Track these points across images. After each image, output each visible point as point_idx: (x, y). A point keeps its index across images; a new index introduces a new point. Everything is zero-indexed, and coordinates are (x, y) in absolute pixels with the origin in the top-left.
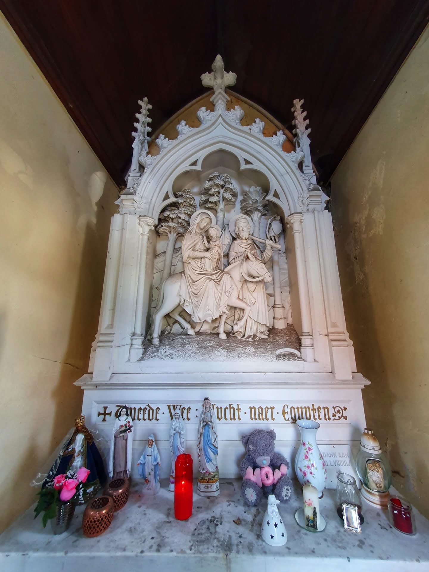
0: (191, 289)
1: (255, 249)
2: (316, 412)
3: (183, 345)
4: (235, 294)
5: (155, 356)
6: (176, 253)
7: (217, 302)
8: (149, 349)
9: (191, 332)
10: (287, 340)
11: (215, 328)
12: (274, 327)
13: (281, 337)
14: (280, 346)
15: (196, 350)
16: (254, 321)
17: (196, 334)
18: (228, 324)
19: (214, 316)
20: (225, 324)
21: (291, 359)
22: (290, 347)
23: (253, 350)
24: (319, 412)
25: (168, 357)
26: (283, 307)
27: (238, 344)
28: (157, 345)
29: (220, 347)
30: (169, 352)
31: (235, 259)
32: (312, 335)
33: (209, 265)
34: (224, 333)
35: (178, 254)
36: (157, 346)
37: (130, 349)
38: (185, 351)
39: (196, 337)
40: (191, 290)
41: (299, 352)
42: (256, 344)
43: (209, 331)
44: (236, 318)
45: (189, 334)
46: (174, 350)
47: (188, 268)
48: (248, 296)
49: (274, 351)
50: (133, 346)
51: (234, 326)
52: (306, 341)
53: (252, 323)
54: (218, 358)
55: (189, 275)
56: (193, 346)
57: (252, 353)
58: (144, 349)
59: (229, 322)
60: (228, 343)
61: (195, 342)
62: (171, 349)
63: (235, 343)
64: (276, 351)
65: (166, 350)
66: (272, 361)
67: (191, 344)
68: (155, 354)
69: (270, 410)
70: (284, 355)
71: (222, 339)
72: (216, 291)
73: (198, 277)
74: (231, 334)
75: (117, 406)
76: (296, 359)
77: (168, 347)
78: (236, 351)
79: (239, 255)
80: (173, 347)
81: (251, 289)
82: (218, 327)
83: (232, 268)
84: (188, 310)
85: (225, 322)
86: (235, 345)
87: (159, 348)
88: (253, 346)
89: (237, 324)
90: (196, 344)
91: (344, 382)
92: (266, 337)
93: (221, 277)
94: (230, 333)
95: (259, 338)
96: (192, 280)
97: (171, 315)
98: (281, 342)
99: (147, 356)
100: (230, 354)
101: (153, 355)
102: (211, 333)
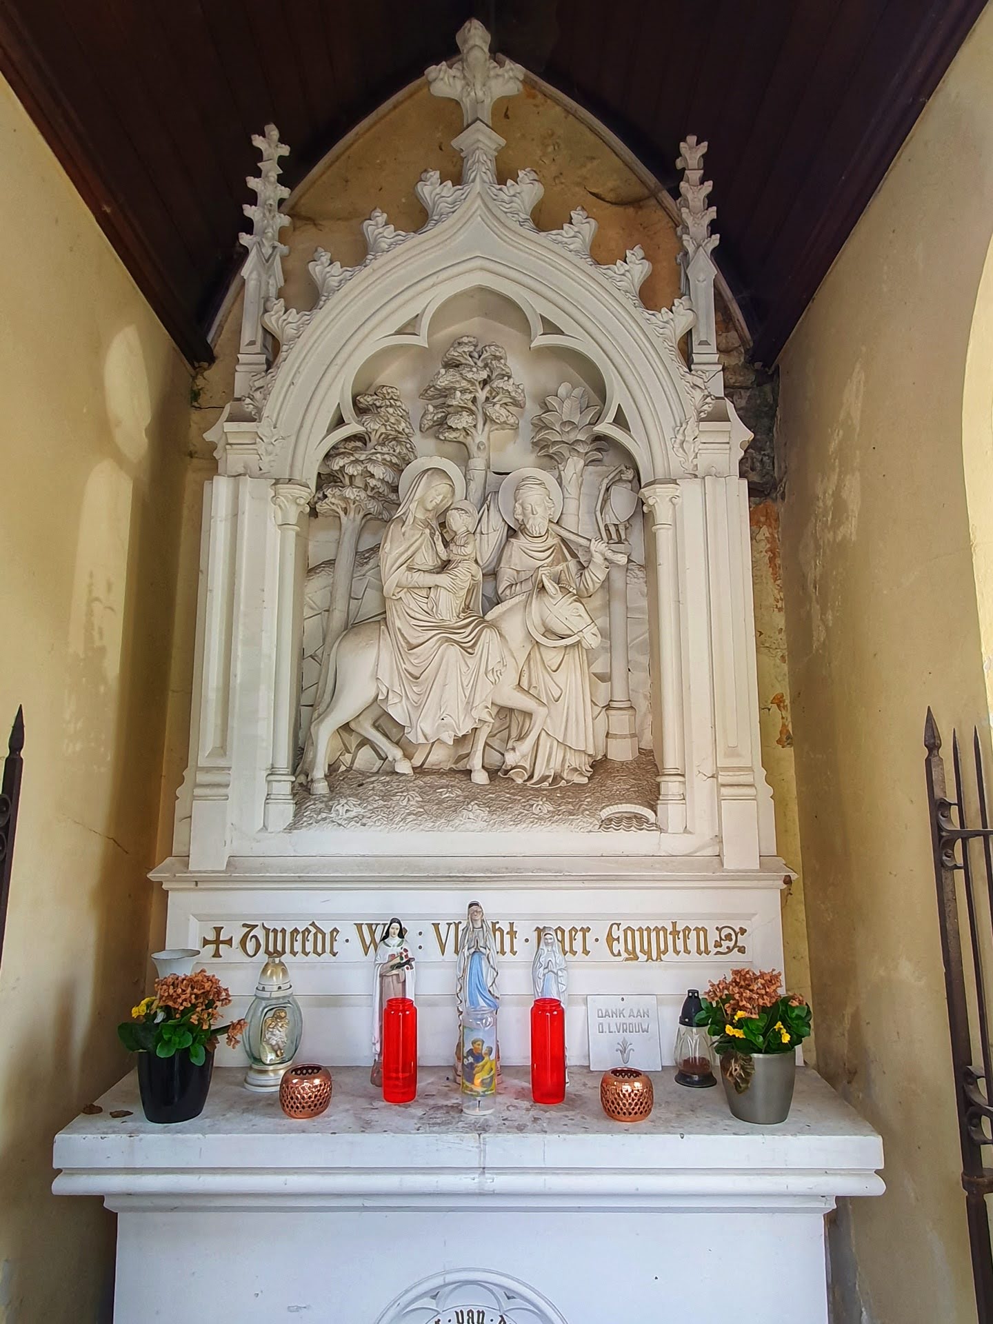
0: (404, 663)
1: (566, 560)
2: (679, 939)
3: (386, 796)
4: (510, 677)
5: (324, 819)
6: (362, 565)
7: (467, 696)
8: (308, 804)
9: (404, 767)
10: (632, 786)
11: (460, 759)
12: (606, 757)
13: (620, 779)
14: (613, 799)
15: (418, 807)
16: (555, 743)
17: (414, 773)
18: (493, 748)
19: (459, 730)
20: (487, 747)
21: (632, 828)
22: (635, 801)
23: (548, 807)
24: (686, 938)
25: (353, 823)
26: (632, 707)
27: (514, 796)
28: (324, 797)
29: (472, 801)
30: (355, 811)
31: (514, 586)
32: (683, 775)
33: (448, 605)
34: (482, 770)
35: (368, 567)
36: (325, 799)
37: (266, 804)
38: (391, 809)
39: (415, 779)
40: (404, 666)
41: (653, 813)
42: (558, 795)
43: (447, 766)
44: (514, 734)
45: (398, 773)
46: (366, 807)
47: (397, 611)
48: (544, 679)
49: (596, 810)
50: (272, 797)
51: (506, 754)
52: (670, 787)
53: (551, 747)
54: (468, 825)
55: (399, 629)
56: (410, 798)
57: (546, 814)
58: (296, 803)
59: (496, 743)
60: (491, 793)
61: (414, 790)
62: (359, 805)
63: (508, 793)
64: (600, 811)
65: (346, 807)
66: (591, 831)
67: (405, 794)
68: (324, 815)
69: (580, 935)
70: (619, 821)
71: (477, 784)
72: (464, 669)
73: (421, 634)
74: (499, 773)
75: (245, 925)
76: (644, 827)
77: (352, 800)
78: (509, 810)
79: (523, 576)
80: (363, 800)
81: (549, 663)
82: (468, 755)
83: (504, 613)
84: (397, 712)
85: (486, 744)
86: (510, 798)
87: (330, 803)
88: (549, 799)
89: (513, 749)
90: (418, 795)
91: (742, 876)
92: (586, 780)
93: (478, 636)
94: (499, 770)
95: (568, 782)
96: (408, 643)
97: (353, 725)
98: (617, 791)
99: (305, 819)
100: (494, 816)
101: (319, 818)
102: (452, 771)
